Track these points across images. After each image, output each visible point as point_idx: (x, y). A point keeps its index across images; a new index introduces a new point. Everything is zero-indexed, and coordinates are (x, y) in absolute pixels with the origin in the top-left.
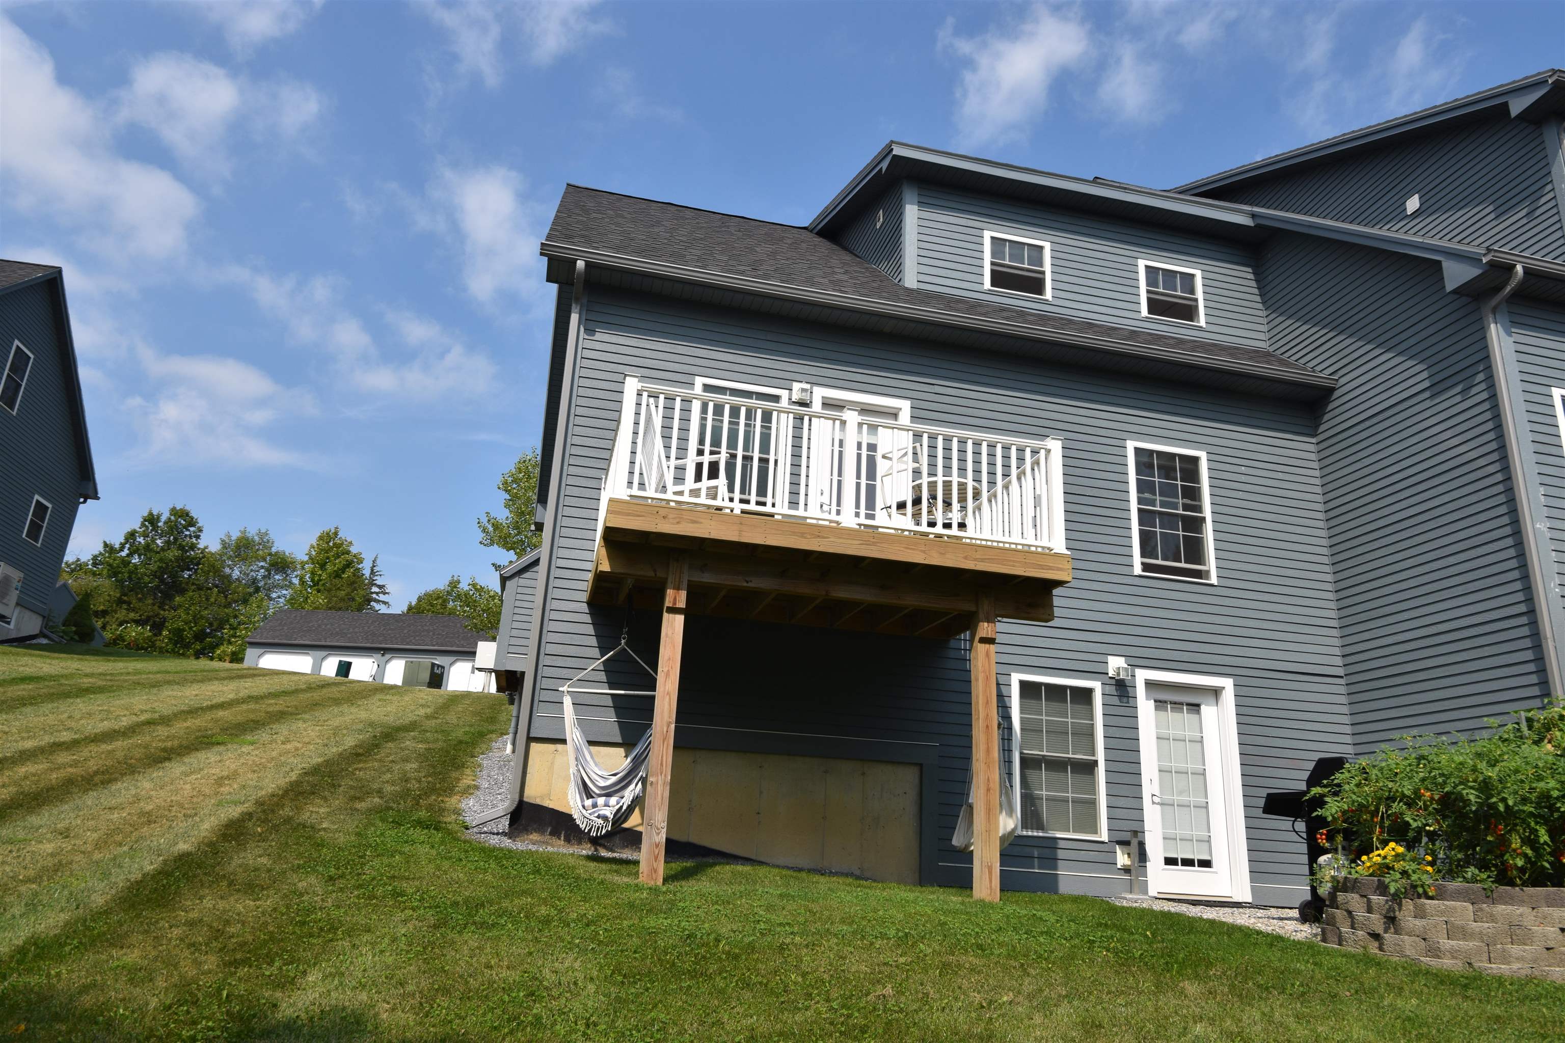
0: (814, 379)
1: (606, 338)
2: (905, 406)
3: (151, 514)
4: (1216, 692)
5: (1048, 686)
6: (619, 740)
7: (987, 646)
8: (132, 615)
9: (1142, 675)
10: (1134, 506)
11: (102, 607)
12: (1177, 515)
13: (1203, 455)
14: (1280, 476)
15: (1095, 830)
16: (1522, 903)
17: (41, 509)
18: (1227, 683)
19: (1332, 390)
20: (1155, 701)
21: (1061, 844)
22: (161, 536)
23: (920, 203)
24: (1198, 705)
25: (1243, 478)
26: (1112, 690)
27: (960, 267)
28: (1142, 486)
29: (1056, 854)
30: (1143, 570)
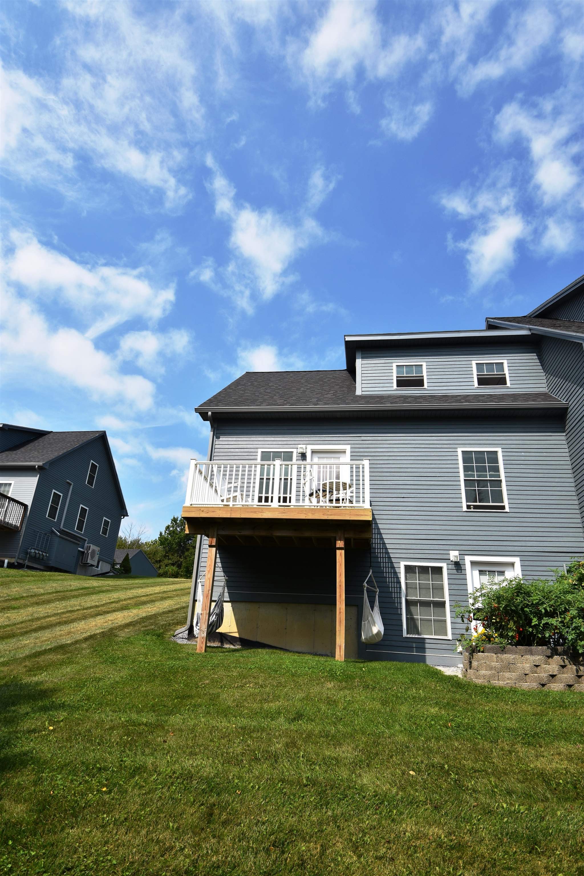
0: (308, 442)
1: (224, 439)
2: (348, 448)
3: (174, 518)
4: (512, 564)
5: (420, 567)
6: (229, 600)
7: (341, 551)
8: (170, 562)
9: (468, 559)
10: (462, 478)
11: (159, 559)
12: (487, 480)
13: (499, 450)
14: (545, 454)
15: (446, 635)
16: (516, 653)
17: (106, 523)
18: (517, 560)
19: (567, 408)
20: (479, 571)
21: (427, 641)
22: (179, 527)
23: (362, 358)
24: (504, 572)
25: (523, 458)
26: (453, 567)
27: (381, 381)
28: (466, 469)
29: (424, 646)
30: (467, 509)
